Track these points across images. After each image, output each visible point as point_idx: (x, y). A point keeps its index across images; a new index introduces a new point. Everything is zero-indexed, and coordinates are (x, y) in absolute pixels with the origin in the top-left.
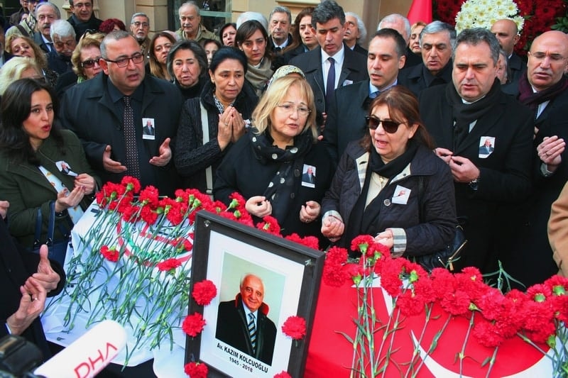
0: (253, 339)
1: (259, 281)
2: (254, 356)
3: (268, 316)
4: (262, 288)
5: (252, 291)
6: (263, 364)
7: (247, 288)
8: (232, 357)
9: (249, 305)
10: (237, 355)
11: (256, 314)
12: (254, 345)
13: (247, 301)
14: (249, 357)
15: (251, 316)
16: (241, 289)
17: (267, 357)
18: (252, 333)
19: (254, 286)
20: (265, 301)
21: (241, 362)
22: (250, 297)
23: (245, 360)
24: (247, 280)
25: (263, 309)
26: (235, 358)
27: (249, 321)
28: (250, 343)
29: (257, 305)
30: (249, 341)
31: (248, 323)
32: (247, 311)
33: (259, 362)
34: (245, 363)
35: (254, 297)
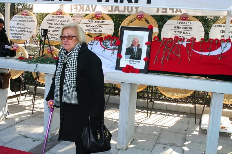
2: (136, 59)
4: (138, 41)
5: (135, 42)
9: (135, 46)
10: (131, 61)
12: (136, 56)
15: (135, 48)
18: (136, 53)
19: (136, 41)
20: (139, 44)
21: (132, 62)
23: (134, 61)
27: (134, 50)
29: (137, 45)
32: (134, 48)
33: (137, 60)
34: (134, 62)
35: (136, 44)
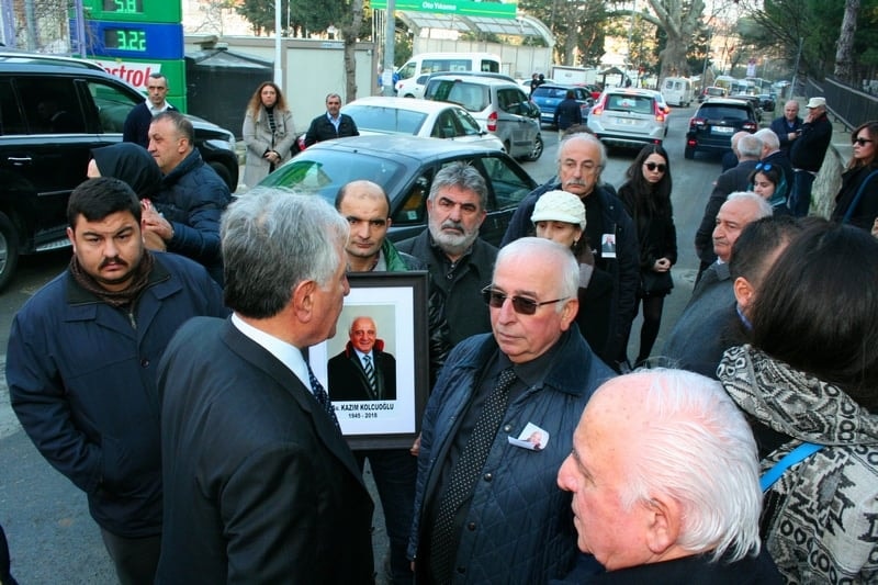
0: (372, 382)
1: (369, 320)
2: (376, 399)
3: (384, 351)
4: (373, 325)
5: (363, 332)
6: (388, 402)
7: (358, 333)
8: (351, 412)
9: (363, 348)
10: (356, 407)
11: (371, 354)
12: (374, 388)
13: (360, 345)
14: (370, 403)
15: (365, 359)
16: (351, 336)
17: (390, 393)
18: (370, 375)
19: (364, 327)
20: (378, 337)
21: (363, 412)
22: (362, 340)
23: (367, 408)
24: (355, 324)
25: (378, 345)
26: (355, 412)
27: (364, 364)
28: (370, 387)
29: (372, 344)
30: (368, 385)
31: (364, 366)
32: (361, 356)
34: (368, 411)
35: (366, 338)
